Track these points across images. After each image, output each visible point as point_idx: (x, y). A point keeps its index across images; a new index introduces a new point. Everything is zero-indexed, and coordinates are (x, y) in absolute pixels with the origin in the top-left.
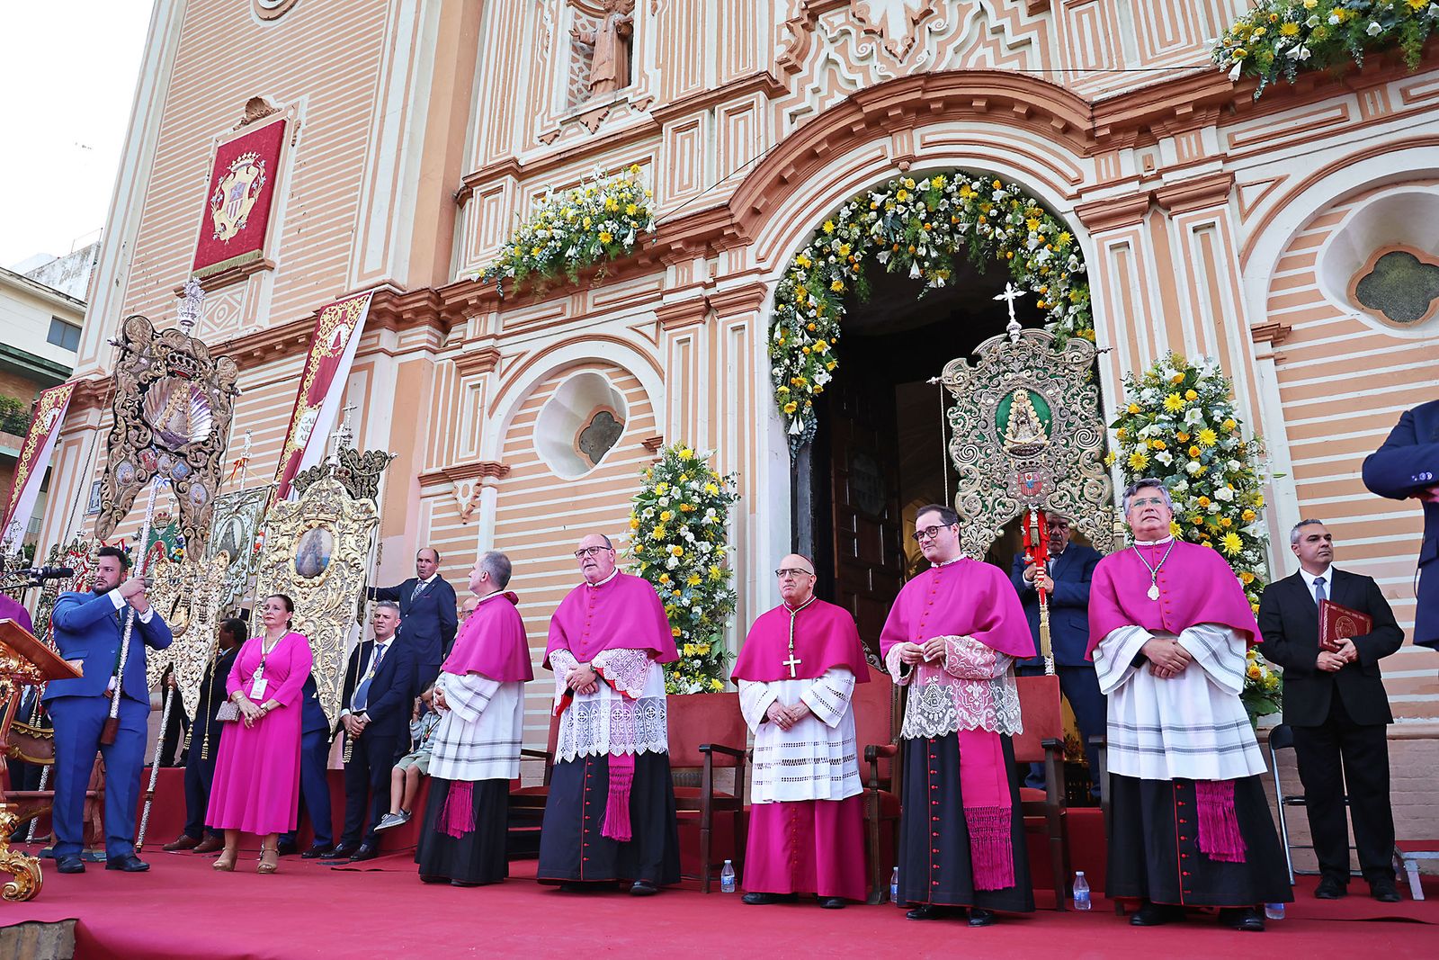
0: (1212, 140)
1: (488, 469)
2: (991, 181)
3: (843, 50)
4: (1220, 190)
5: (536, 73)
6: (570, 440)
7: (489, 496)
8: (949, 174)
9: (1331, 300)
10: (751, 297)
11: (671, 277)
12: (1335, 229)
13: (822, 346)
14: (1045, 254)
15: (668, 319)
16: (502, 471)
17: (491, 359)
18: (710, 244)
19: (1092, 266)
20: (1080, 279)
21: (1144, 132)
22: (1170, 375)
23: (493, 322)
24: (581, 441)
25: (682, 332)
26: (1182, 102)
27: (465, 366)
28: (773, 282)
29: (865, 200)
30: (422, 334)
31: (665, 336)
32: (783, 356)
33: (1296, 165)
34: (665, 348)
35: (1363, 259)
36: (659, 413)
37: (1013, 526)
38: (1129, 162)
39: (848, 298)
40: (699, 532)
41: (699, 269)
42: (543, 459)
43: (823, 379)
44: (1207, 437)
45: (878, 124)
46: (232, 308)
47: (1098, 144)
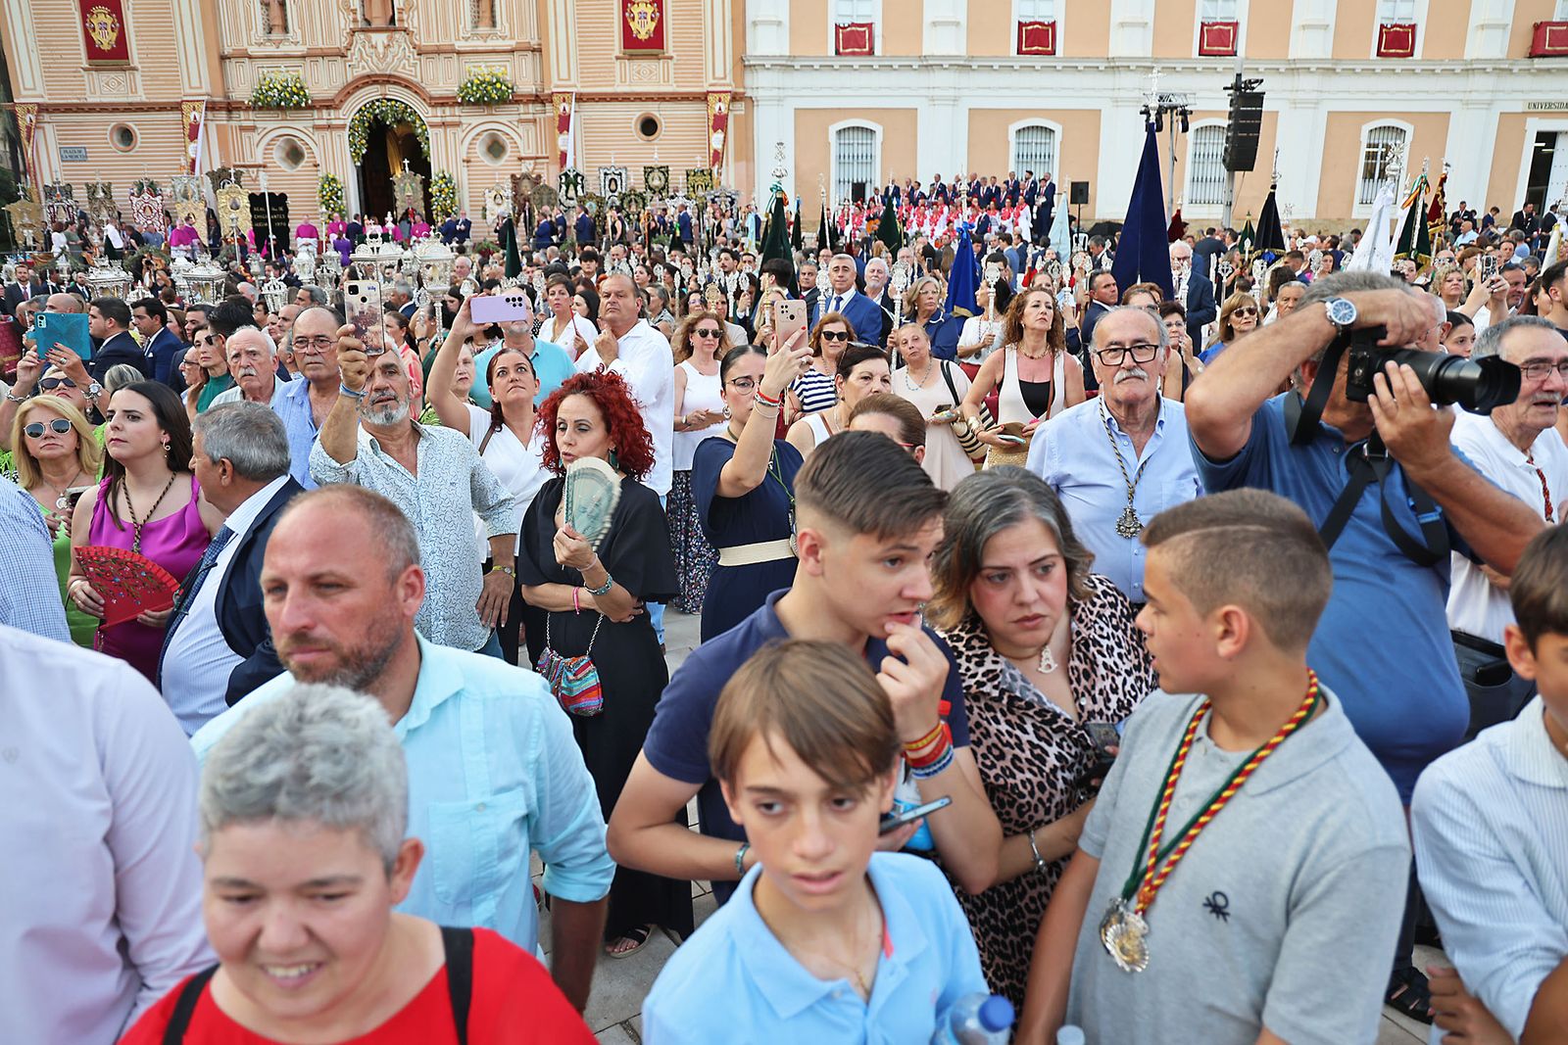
0: (457, 110)
1: (260, 166)
2: (407, 106)
3: (364, 47)
4: (458, 124)
5: (247, 11)
6: (284, 155)
7: (261, 174)
8: (397, 101)
9: (479, 154)
10: (343, 127)
11: (316, 114)
12: (481, 138)
13: (364, 141)
14: (420, 131)
15: (317, 128)
16: (265, 167)
17: (253, 129)
18: (328, 107)
19: (430, 136)
20: (427, 139)
21: (442, 105)
22: (441, 175)
23: (251, 115)
24: (288, 155)
25: (323, 133)
26: (450, 101)
27: (242, 129)
28: (348, 122)
29: (373, 102)
30: (223, 115)
31: (316, 133)
32: (352, 144)
33: (475, 121)
34: (317, 136)
35: (488, 141)
36: (316, 154)
37: (407, 210)
38: (439, 111)
39: (369, 127)
40: (337, 197)
41: (325, 112)
42: (278, 164)
43: (364, 151)
44: (446, 190)
45: (376, 82)
46: (119, 83)
47: (430, 105)
